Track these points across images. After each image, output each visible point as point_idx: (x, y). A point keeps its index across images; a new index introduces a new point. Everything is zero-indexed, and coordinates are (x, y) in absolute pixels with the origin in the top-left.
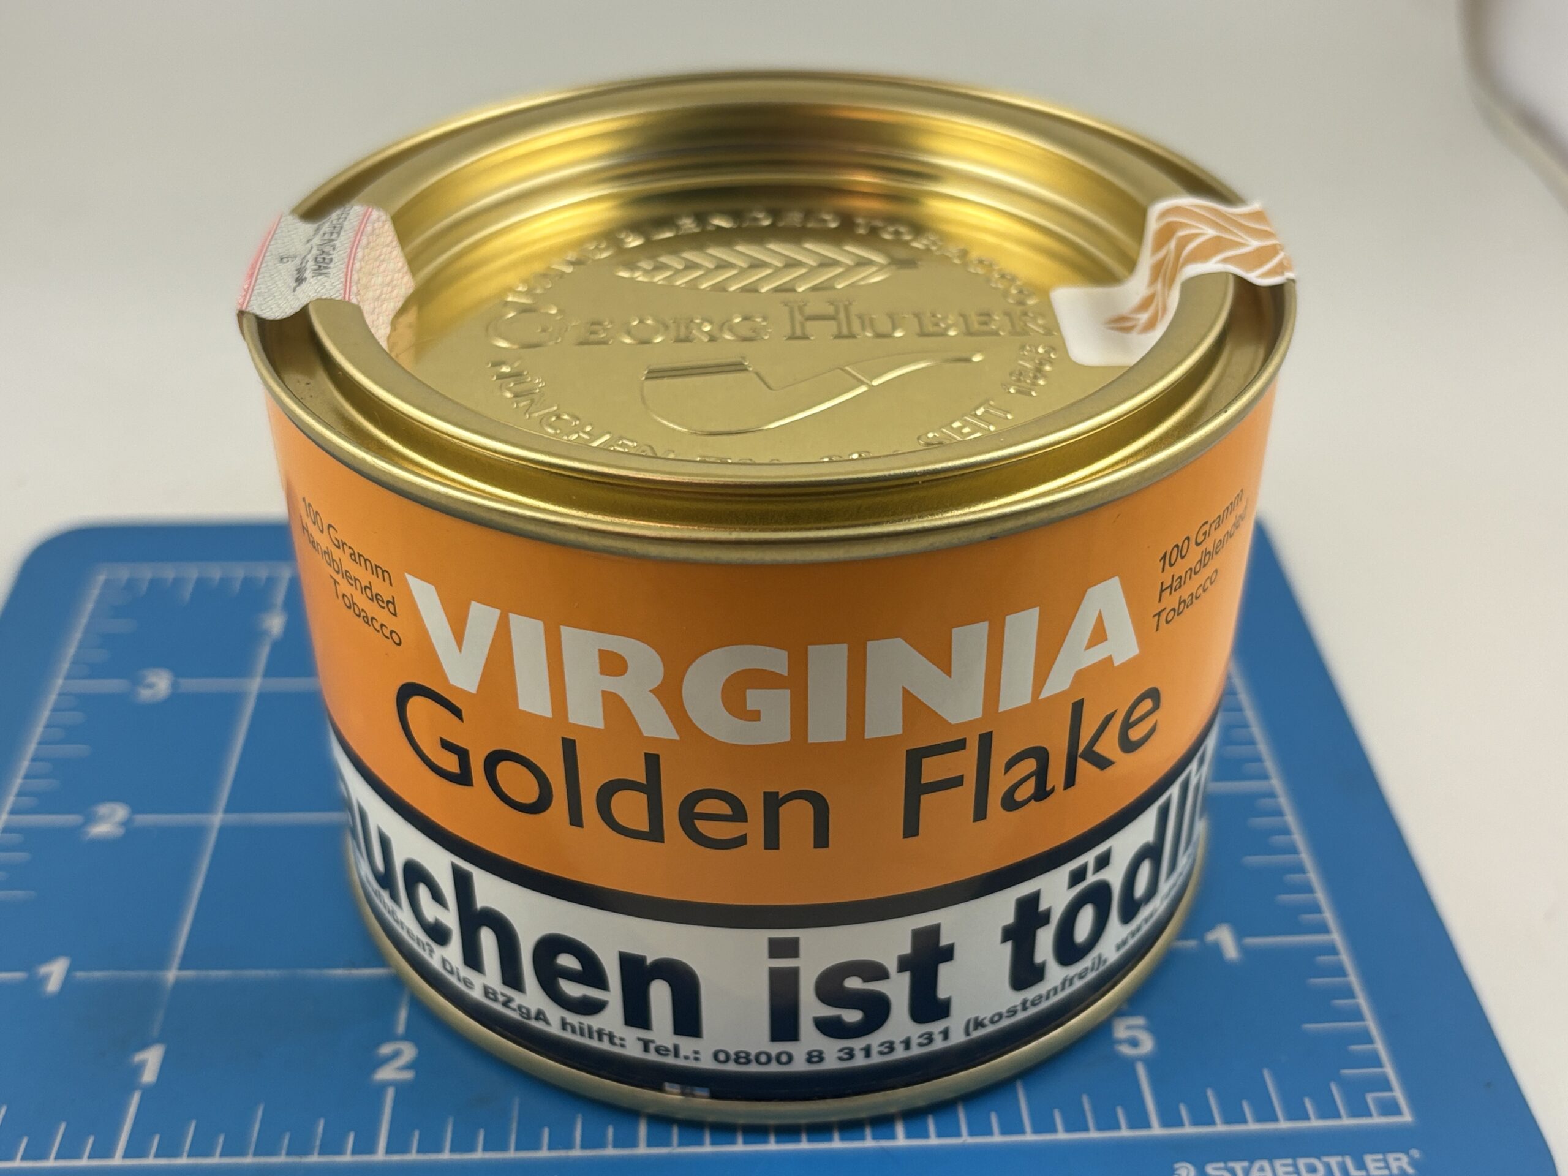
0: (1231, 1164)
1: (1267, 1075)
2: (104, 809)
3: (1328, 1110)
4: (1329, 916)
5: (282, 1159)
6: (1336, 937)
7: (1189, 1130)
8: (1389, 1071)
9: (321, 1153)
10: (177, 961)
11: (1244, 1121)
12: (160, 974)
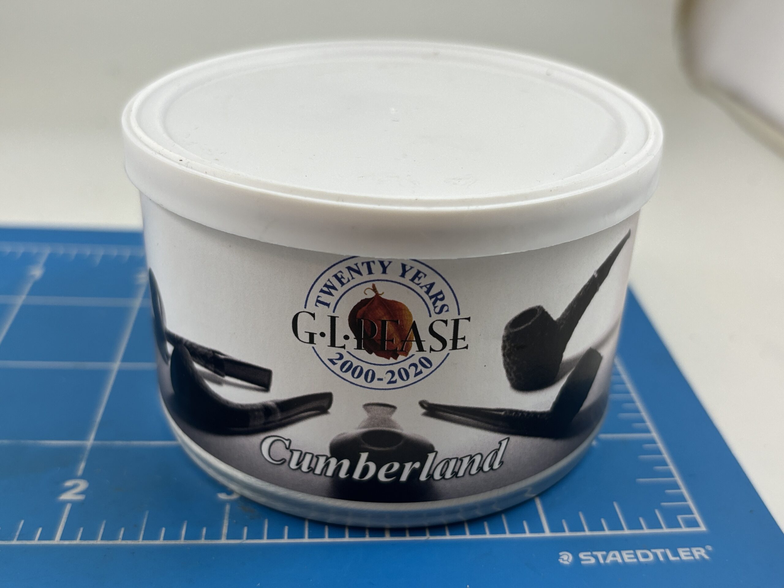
0: (595, 553)
1: (616, 505)
3: (654, 524)
4: (649, 424)
6: (655, 435)
7: (567, 534)
8: (690, 503)
9: (19, 539)
11: (603, 529)
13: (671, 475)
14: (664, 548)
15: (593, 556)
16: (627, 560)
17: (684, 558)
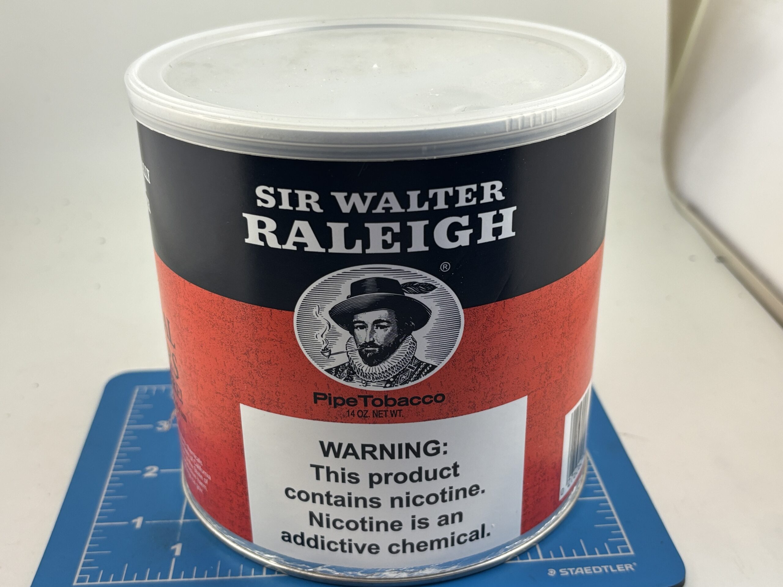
0: (569, 569)
1: (581, 542)
2: (148, 468)
3: (603, 551)
4: (604, 490)
5: (229, 577)
6: (607, 497)
7: (553, 559)
8: (626, 539)
9: (243, 575)
10: (182, 517)
11: (573, 556)
12: (177, 521)
13: (615, 522)
14: (608, 565)
15: (567, 570)
16: (587, 572)
17: (620, 570)
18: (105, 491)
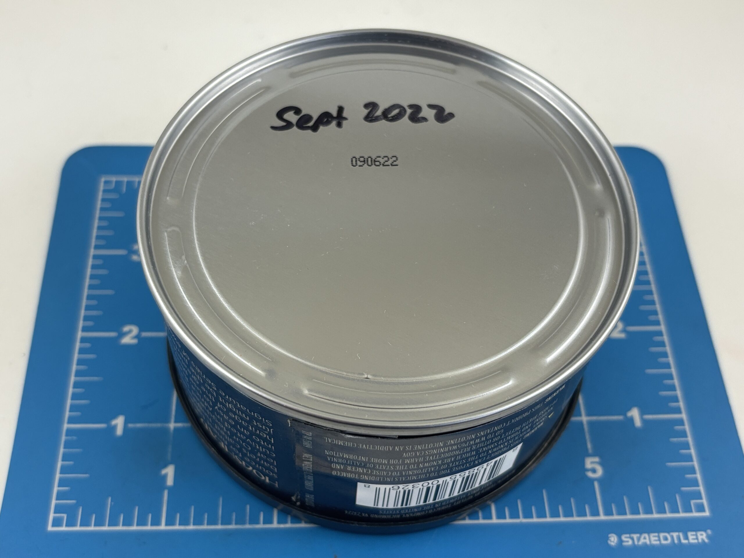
0: (632, 535)
1: (650, 489)
2: (126, 329)
3: (675, 510)
4: (681, 404)
5: (233, 526)
6: (684, 416)
7: (616, 517)
8: (701, 488)
9: (250, 523)
10: (173, 419)
11: (638, 513)
12: (167, 425)
13: (691, 459)
14: (679, 532)
15: (630, 538)
16: (653, 542)
17: (692, 541)
18: (74, 367)
